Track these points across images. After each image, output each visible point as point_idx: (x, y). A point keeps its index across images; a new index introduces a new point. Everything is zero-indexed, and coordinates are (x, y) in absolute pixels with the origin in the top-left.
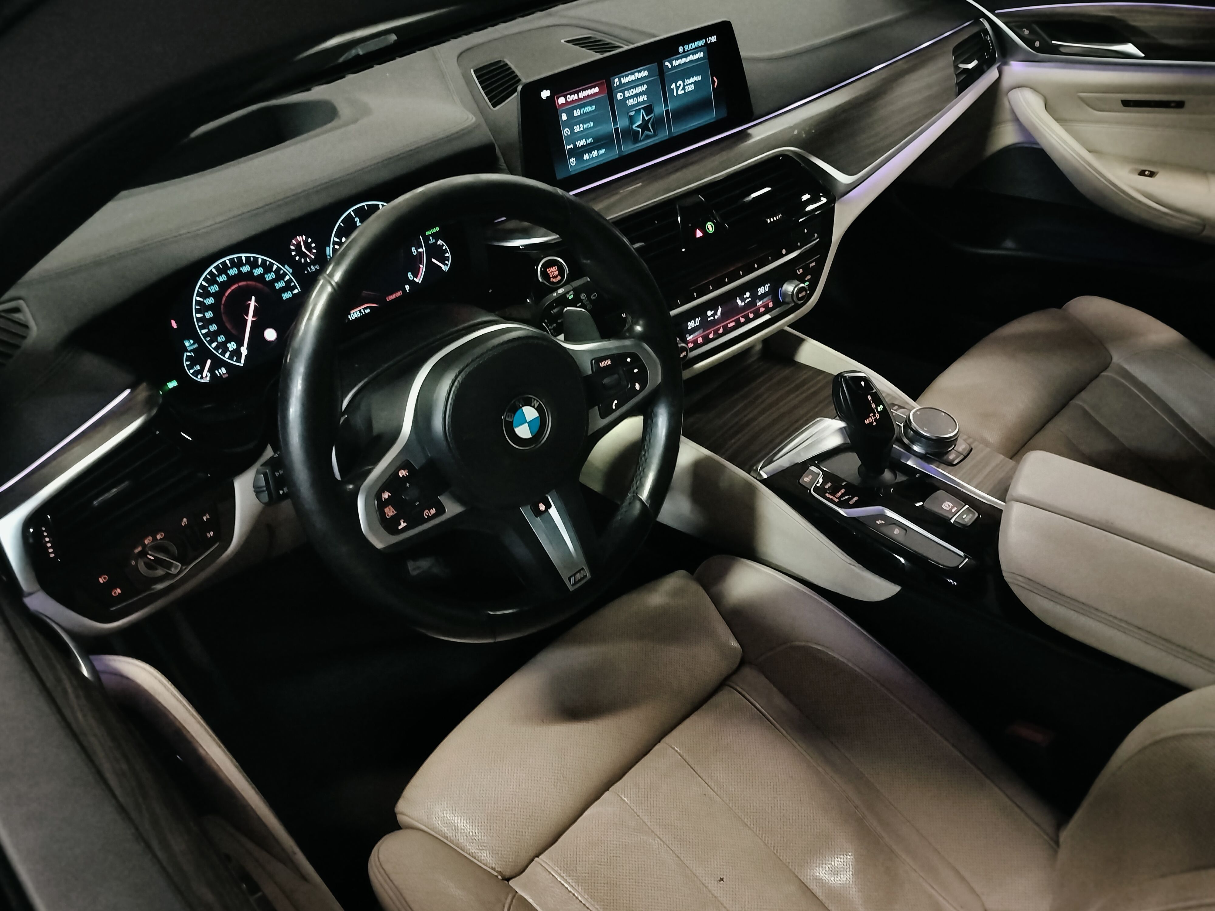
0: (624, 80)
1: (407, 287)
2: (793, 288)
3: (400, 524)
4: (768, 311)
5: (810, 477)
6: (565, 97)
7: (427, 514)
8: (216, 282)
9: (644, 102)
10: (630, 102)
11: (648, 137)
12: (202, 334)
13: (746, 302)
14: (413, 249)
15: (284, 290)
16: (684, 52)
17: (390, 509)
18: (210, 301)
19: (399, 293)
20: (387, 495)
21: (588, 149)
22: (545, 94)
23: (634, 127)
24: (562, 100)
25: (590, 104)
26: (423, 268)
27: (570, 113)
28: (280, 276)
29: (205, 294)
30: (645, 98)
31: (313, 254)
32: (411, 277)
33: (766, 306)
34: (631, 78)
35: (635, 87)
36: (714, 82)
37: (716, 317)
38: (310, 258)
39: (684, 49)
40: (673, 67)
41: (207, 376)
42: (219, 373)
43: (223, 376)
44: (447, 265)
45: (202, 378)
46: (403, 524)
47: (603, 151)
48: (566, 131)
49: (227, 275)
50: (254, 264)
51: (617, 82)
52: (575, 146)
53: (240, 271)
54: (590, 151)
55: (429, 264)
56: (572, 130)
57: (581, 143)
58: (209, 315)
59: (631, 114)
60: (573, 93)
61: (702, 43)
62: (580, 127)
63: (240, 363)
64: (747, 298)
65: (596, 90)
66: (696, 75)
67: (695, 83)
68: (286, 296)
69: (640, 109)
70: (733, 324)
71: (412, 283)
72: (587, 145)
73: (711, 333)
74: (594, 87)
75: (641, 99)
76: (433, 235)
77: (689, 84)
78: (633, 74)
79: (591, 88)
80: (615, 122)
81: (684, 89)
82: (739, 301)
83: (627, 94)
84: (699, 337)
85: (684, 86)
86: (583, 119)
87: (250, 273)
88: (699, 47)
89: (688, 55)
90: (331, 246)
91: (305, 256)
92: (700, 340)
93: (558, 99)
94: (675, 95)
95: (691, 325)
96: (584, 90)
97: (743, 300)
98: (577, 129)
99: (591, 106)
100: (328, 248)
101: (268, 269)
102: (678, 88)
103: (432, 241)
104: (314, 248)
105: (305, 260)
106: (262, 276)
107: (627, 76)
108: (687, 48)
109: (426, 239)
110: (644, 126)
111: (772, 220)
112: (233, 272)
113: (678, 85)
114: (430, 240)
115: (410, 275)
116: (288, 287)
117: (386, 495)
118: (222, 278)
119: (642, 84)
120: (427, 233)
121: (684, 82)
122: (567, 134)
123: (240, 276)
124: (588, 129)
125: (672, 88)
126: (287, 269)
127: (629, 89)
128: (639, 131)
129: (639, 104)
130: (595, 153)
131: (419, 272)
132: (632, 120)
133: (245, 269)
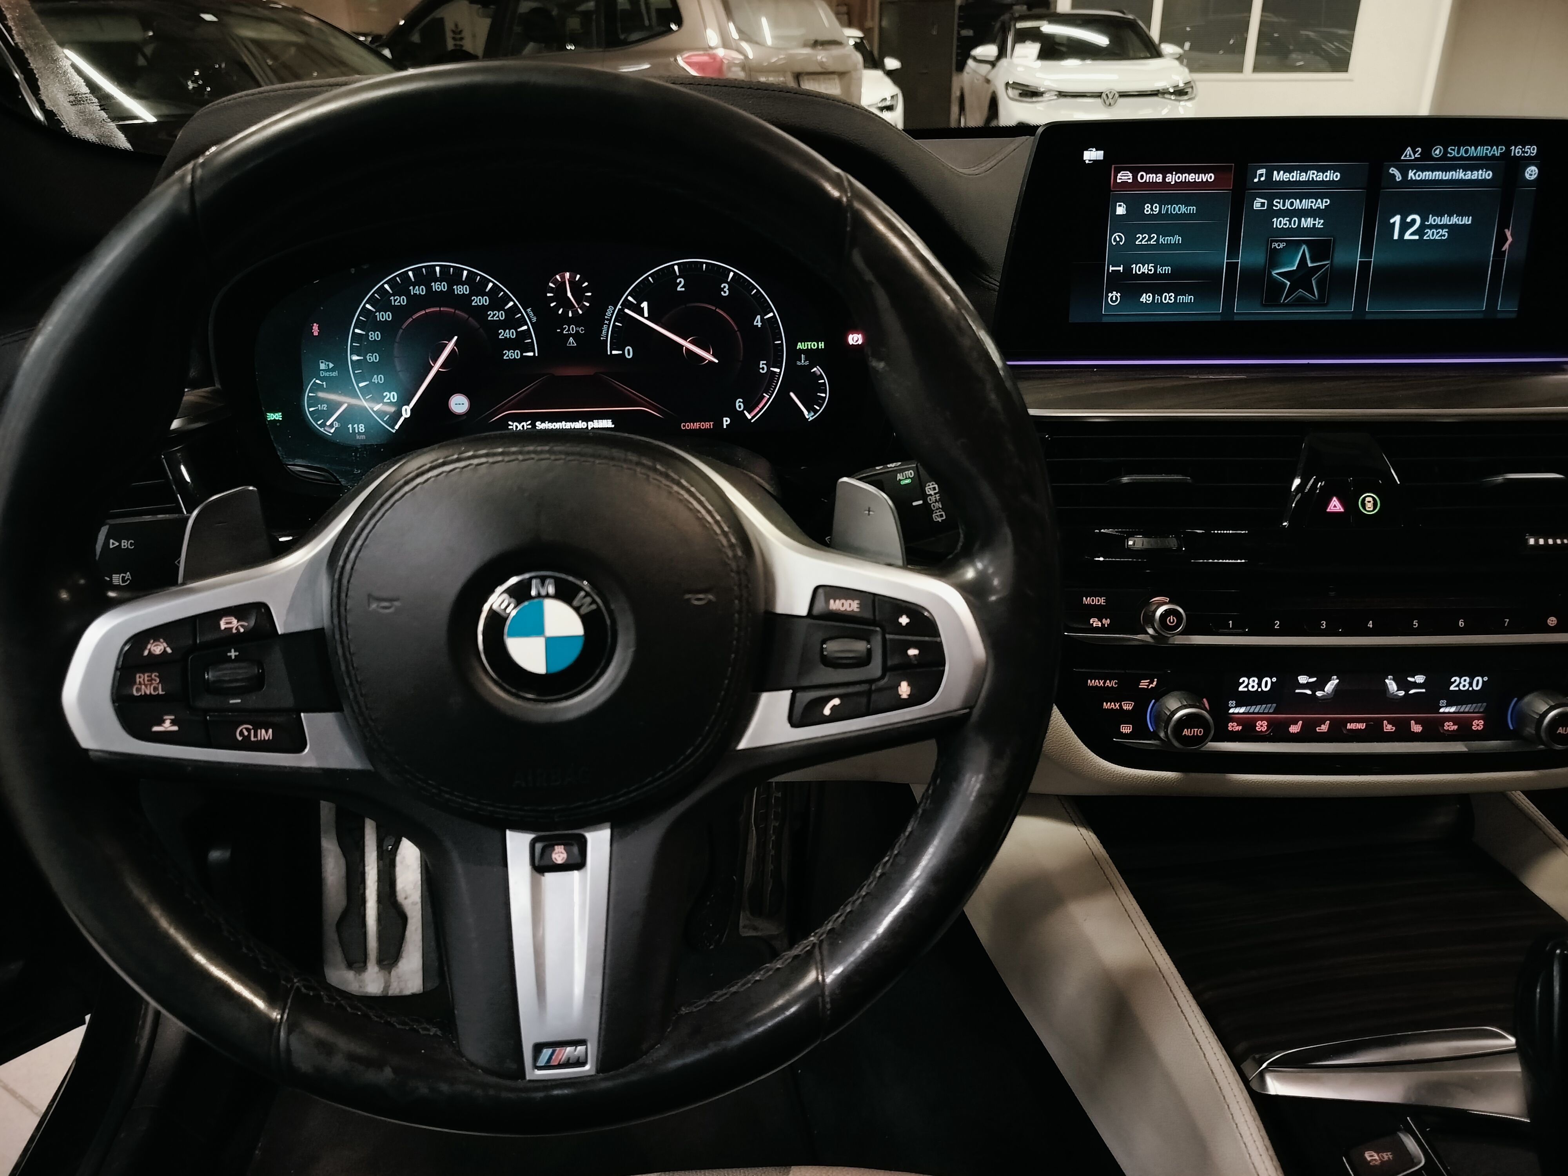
0: (1278, 176)
1: (726, 421)
2: (1547, 707)
3: (161, 722)
4: (1464, 733)
5: (1387, 1156)
6: (1135, 172)
7: (246, 733)
8: (407, 293)
9: (1313, 230)
10: (1280, 223)
11: (1301, 302)
12: (351, 359)
13: (1412, 692)
14: (762, 364)
15: (510, 344)
16: (1444, 157)
17: (151, 680)
18: (385, 316)
19: (708, 425)
20: (162, 648)
21: (1155, 284)
22: (1092, 155)
23: (1274, 273)
24: (1124, 177)
25: (1186, 200)
26: (768, 400)
27: (1135, 208)
28: (512, 321)
29: (382, 303)
30: (1319, 223)
31: (583, 307)
32: (740, 407)
33: (1464, 724)
34: (1295, 176)
35: (1301, 196)
36: (1502, 239)
37: (1319, 694)
38: (575, 312)
39: (1446, 152)
40: (1406, 182)
41: (331, 426)
42: (354, 429)
43: (358, 437)
44: (816, 411)
45: (321, 425)
46: (167, 726)
47: (1188, 299)
48: (1117, 238)
49: (429, 288)
50: (478, 288)
51: (1261, 175)
52: (1128, 269)
53: (451, 290)
54: (1158, 290)
55: (783, 398)
56: (1131, 238)
57: (1144, 269)
58: (375, 336)
59: (1275, 245)
60: (1155, 171)
61: (1497, 151)
62: (1150, 239)
63: (393, 428)
64: (1416, 685)
65: (1210, 177)
66: (1461, 214)
67: (1452, 228)
68: (510, 355)
69: (1299, 243)
70: (1361, 726)
71: (738, 417)
72: (1156, 276)
73: (1295, 722)
74: (1205, 171)
75: (1307, 223)
76: (807, 352)
77: (1437, 227)
78: (1305, 170)
79: (1197, 171)
80: (1233, 251)
81: (1420, 232)
82: (1392, 685)
83: (1278, 204)
84: (1262, 719)
85: (1423, 227)
86: (1161, 226)
87: (467, 298)
88: (1486, 158)
89: (1454, 168)
90: (619, 306)
91: (568, 305)
92: (1262, 726)
93: (1118, 171)
94: (1396, 237)
95: (1249, 684)
96: (1182, 171)
97: (1403, 684)
98: (1142, 239)
99: (1186, 205)
100: (611, 308)
101: (497, 303)
102: (1405, 226)
103: (803, 362)
104: (588, 299)
105: (565, 313)
106: (484, 309)
107: (1289, 170)
108: (1453, 152)
109: (794, 354)
110: (1301, 278)
111: (1541, 541)
112: (439, 287)
113: (1409, 220)
114: (801, 361)
115: (739, 404)
116: (520, 343)
117: (158, 648)
118: (419, 290)
119: (1322, 196)
120: (800, 346)
121: (1424, 219)
122: (1118, 243)
123: (448, 297)
124: (1169, 246)
125: (1392, 221)
126: (529, 316)
127: (1284, 197)
128: (1287, 284)
129: (1300, 231)
130: (1168, 298)
131: (757, 406)
132: (1274, 257)
133: (461, 290)
